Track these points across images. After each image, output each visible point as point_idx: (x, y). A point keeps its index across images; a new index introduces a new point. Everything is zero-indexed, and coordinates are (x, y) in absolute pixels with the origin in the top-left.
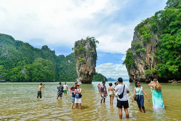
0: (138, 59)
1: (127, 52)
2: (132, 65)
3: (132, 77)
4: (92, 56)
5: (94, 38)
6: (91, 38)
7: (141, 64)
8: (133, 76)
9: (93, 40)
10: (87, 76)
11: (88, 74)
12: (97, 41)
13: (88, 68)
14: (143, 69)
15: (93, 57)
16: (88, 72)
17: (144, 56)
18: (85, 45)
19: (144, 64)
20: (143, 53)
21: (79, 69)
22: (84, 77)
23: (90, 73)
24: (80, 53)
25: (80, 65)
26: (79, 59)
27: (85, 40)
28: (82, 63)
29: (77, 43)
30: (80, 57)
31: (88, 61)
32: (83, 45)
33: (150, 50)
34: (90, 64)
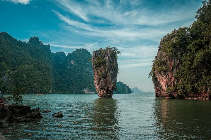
0: (160, 76)
3: (159, 92)
4: (112, 70)
5: (115, 48)
6: (111, 48)
7: (163, 81)
9: (114, 50)
10: (107, 92)
11: (108, 90)
12: (119, 52)
13: (108, 83)
14: (164, 86)
15: (114, 70)
16: (108, 87)
17: (166, 75)
18: (105, 57)
19: (165, 81)
20: (165, 71)
21: (98, 84)
22: (103, 92)
23: (110, 89)
24: (99, 66)
25: (100, 79)
26: (98, 73)
27: (104, 50)
28: (102, 78)
29: (95, 53)
30: (99, 71)
31: (108, 75)
32: (103, 57)
33: (172, 68)
34: (110, 78)
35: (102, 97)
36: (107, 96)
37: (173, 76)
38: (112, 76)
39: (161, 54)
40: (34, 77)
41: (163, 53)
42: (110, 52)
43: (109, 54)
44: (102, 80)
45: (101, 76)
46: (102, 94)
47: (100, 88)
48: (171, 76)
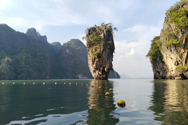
0: (168, 53)
1: (152, 42)
2: (158, 59)
3: (157, 74)
4: (108, 48)
5: (111, 24)
6: (107, 25)
7: (171, 58)
8: (159, 72)
9: (110, 27)
10: (102, 73)
11: (103, 70)
12: (115, 29)
13: (104, 63)
14: (173, 65)
15: (110, 49)
16: (104, 68)
17: (176, 50)
18: (99, 34)
19: (175, 58)
20: (175, 46)
21: (93, 64)
22: (98, 73)
23: (106, 69)
24: (94, 44)
25: (95, 59)
26: (92, 52)
27: (99, 27)
28: (97, 57)
29: (89, 30)
30: (94, 49)
31: (104, 54)
32: (98, 34)
33: (184, 42)
34: (106, 58)
35: (97, 78)
36: (102, 77)
37: (185, 52)
38: (108, 55)
39: (169, 26)
40: (32, 64)
41: (171, 24)
42: (105, 28)
43: (105, 31)
44: (97, 60)
45: (95, 56)
46: (97, 75)
47: (95, 69)
48: (184, 51)
